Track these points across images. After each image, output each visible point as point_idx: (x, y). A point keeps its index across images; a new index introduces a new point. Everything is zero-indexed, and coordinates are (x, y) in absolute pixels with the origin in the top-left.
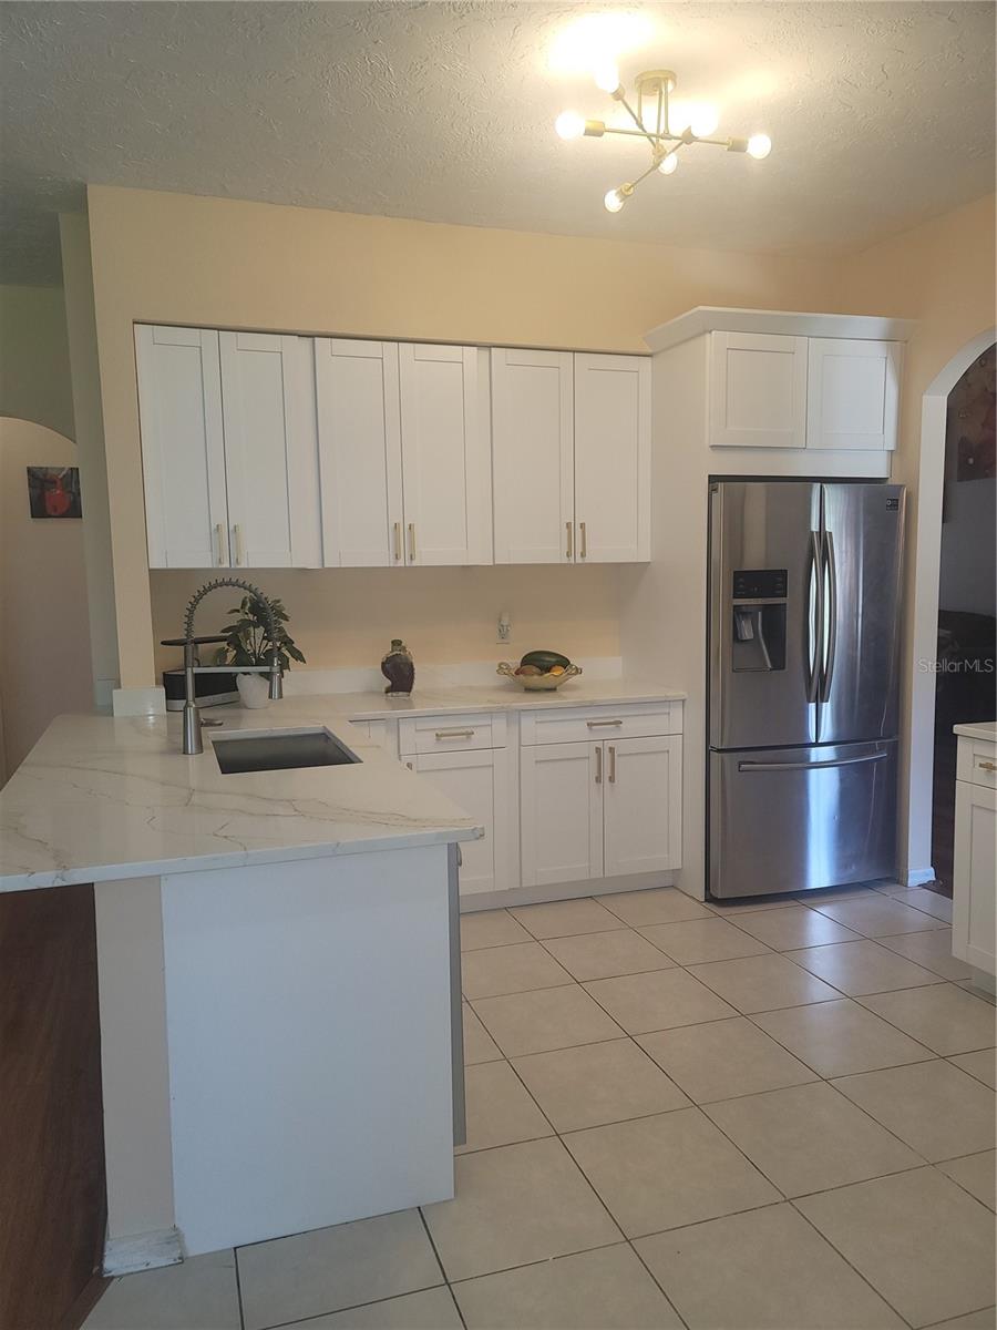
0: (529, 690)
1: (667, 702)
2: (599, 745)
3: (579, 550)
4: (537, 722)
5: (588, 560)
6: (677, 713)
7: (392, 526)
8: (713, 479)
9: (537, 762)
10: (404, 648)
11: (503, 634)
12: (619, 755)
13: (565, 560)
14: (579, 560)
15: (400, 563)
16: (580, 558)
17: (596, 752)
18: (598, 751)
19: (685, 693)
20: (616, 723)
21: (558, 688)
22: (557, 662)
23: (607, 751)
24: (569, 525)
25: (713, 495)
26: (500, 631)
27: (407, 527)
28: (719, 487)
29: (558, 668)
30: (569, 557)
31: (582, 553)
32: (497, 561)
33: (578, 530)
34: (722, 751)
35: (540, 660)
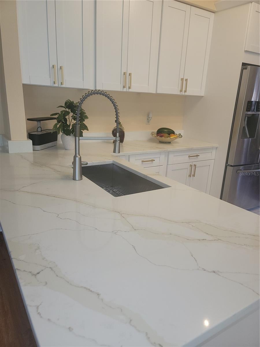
0: (161, 142)
1: (212, 148)
2: (191, 163)
3: (184, 89)
4: (174, 156)
5: (186, 94)
6: (214, 152)
7: (123, 73)
8: (244, 64)
9: (172, 170)
10: (121, 125)
11: (148, 120)
12: (197, 167)
13: (179, 93)
15: (125, 90)
16: (184, 93)
17: (190, 166)
18: (191, 166)
19: (218, 145)
20: (197, 156)
21: (171, 142)
22: (171, 132)
23: (193, 166)
24: (182, 79)
25: (244, 70)
26: (148, 119)
27: (128, 74)
28: (246, 68)
29: (172, 135)
30: (180, 92)
31: (185, 91)
32: (158, 92)
33: (184, 82)
34: (231, 166)
35: (163, 131)
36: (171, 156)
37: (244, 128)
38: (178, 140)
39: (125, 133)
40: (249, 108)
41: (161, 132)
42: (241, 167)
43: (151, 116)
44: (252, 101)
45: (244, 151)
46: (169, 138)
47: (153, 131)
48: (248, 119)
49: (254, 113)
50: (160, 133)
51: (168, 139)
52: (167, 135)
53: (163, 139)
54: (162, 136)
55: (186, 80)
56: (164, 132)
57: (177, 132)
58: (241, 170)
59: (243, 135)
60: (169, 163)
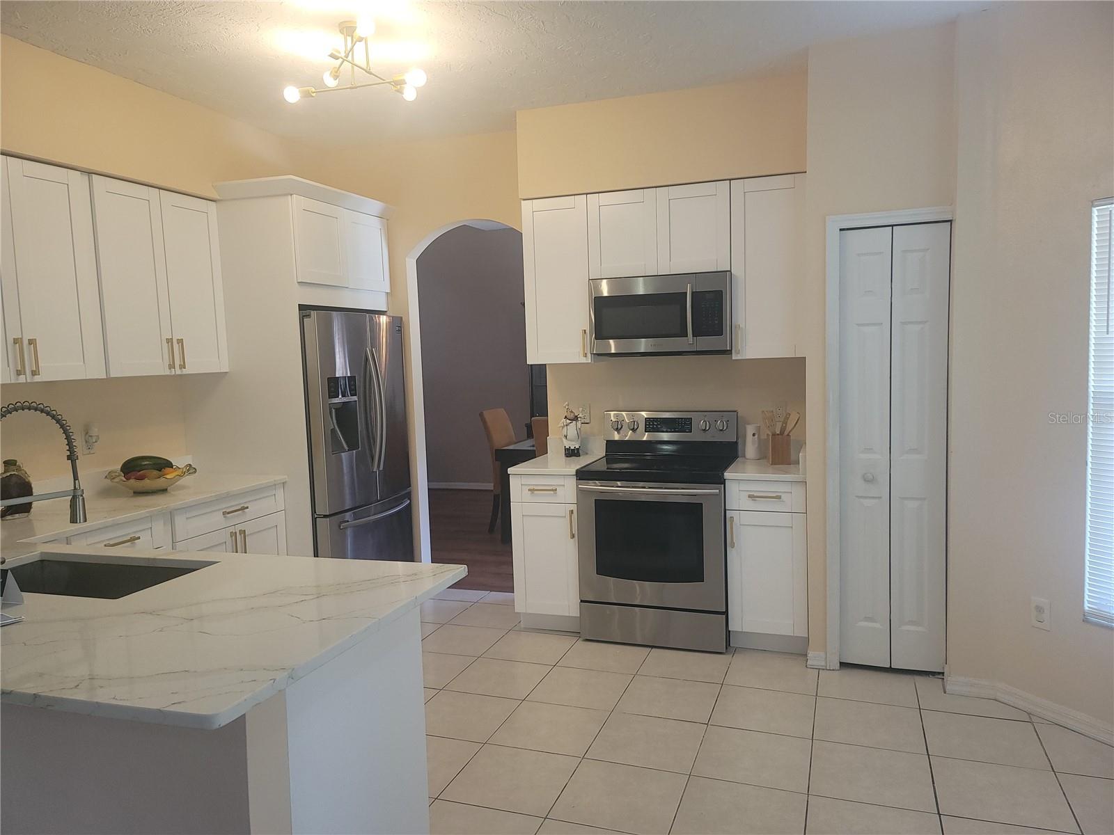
0: (139, 493)
1: (274, 486)
2: (232, 529)
3: (178, 362)
4: (187, 518)
5: (185, 371)
6: (280, 493)
7: (10, 341)
8: (303, 308)
10: (19, 467)
11: (91, 444)
12: (249, 535)
13: (167, 372)
14: (178, 372)
15: (22, 379)
16: (180, 371)
17: (231, 536)
18: (233, 534)
19: (286, 477)
20: (243, 508)
21: (169, 488)
22: (162, 465)
23: (238, 534)
24: (170, 341)
25: (305, 320)
26: (86, 442)
27: (26, 342)
28: (309, 315)
29: (168, 470)
30: (170, 369)
31: (183, 366)
32: (112, 375)
33: (176, 347)
34: (325, 516)
35: (141, 465)
36: (180, 520)
37: (333, 431)
38: (187, 480)
39: (32, 485)
40: (333, 393)
41: (133, 468)
42: (348, 516)
43: (95, 431)
44: (338, 377)
45: (346, 479)
46: (162, 479)
47: (110, 468)
48: (336, 411)
49: (345, 399)
50: (134, 471)
51: (160, 483)
52: (156, 472)
53: (147, 484)
54: (141, 478)
55: (180, 341)
56: (142, 468)
57: (179, 461)
58: (348, 521)
59: (335, 447)
60: (179, 537)
